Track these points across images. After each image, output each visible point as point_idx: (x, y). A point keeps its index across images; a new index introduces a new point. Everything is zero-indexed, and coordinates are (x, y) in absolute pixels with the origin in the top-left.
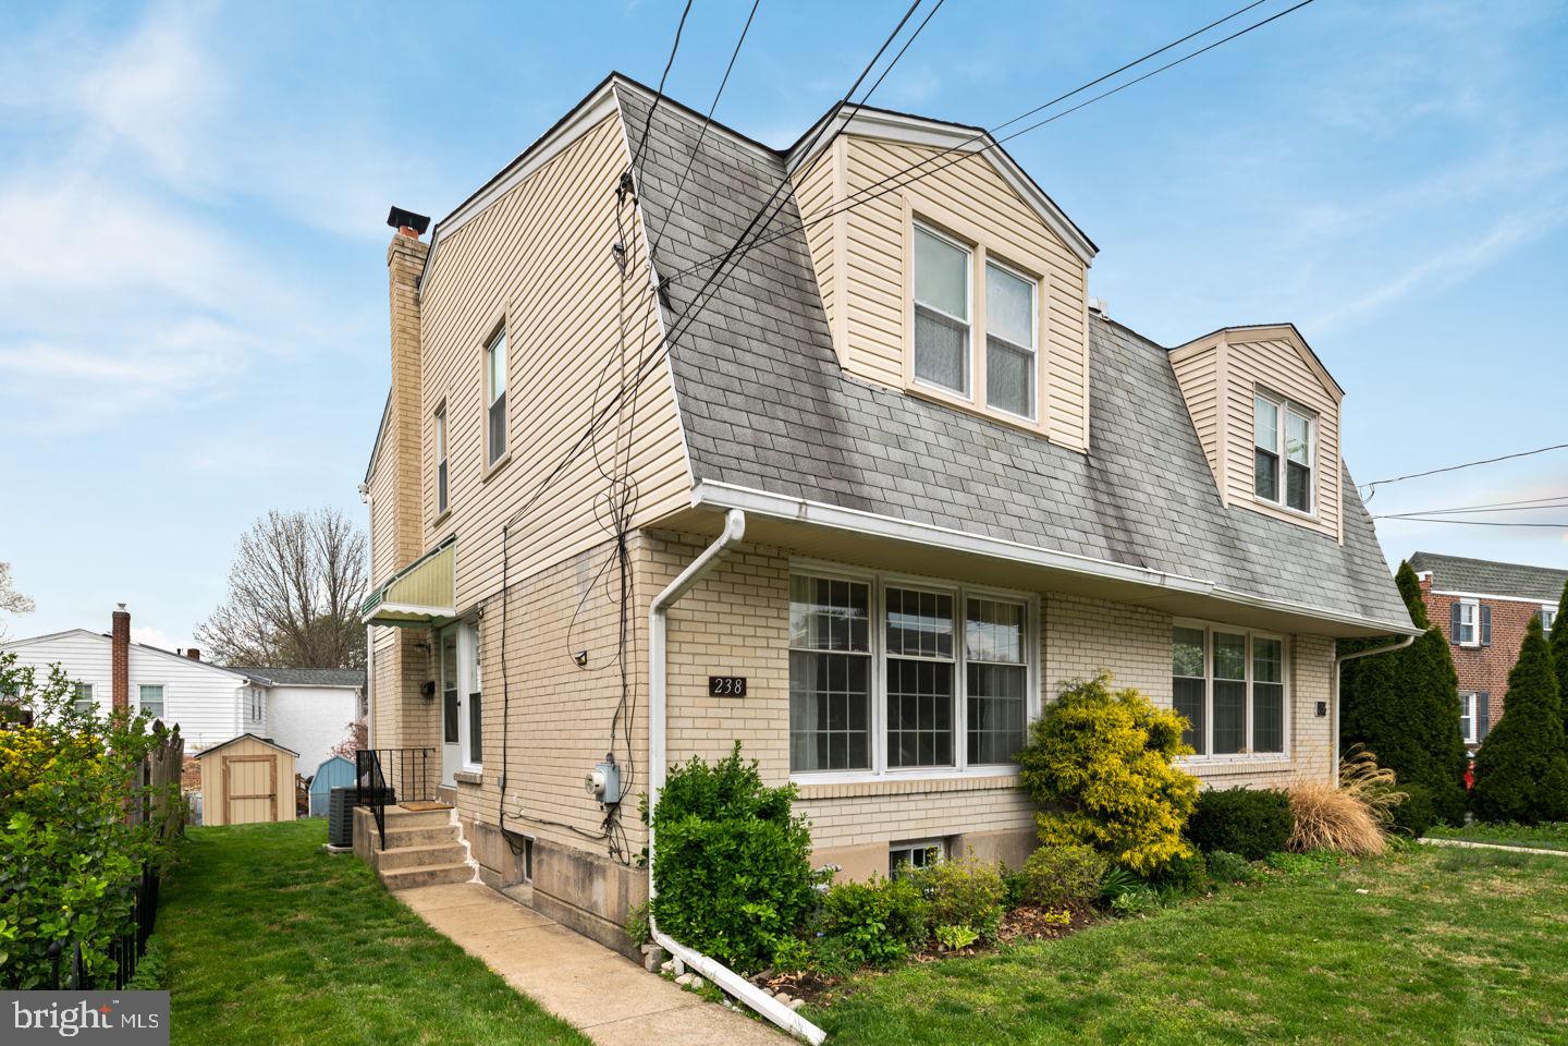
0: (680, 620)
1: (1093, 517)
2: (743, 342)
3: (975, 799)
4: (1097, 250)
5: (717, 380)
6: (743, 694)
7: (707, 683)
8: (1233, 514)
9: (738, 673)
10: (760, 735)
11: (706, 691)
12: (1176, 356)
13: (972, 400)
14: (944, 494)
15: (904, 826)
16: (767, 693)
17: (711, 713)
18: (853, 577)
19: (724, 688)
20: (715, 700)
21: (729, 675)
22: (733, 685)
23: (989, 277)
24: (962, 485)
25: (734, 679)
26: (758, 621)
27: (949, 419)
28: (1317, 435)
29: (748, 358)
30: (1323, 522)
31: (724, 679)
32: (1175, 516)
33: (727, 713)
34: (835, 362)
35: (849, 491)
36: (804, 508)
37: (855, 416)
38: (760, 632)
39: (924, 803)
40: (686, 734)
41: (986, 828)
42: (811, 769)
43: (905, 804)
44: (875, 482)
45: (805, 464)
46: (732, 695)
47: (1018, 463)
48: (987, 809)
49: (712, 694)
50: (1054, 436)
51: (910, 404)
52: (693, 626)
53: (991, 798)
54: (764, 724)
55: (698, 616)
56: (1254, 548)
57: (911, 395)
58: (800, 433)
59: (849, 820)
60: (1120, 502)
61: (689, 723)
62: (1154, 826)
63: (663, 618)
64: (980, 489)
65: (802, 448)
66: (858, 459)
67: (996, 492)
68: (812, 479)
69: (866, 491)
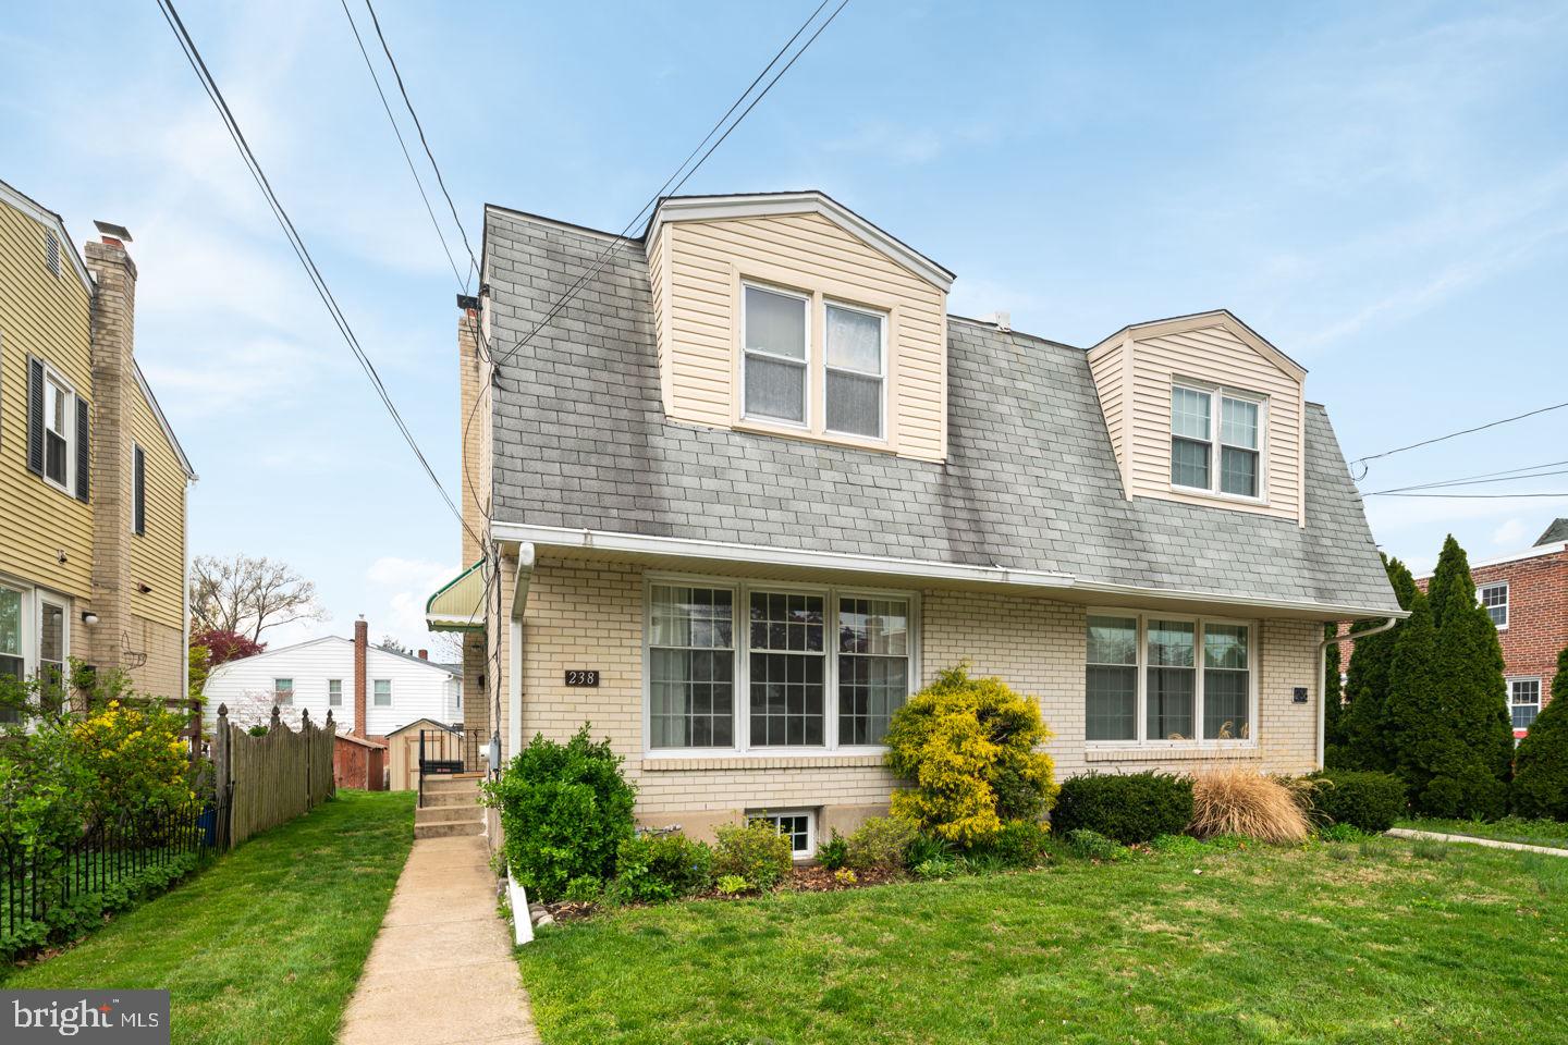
0: (539, 627)
1: (940, 522)
2: (570, 406)
3: (840, 775)
4: (954, 277)
5: (537, 440)
6: (596, 684)
7: (563, 675)
8: (1137, 506)
9: (591, 668)
10: (613, 717)
11: (562, 682)
12: (1093, 356)
13: (809, 428)
14: (760, 514)
15: (759, 796)
16: (621, 684)
17: (567, 699)
18: (716, 585)
19: (578, 679)
20: (571, 690)
21: (584, 669)
22: (586, 677)
23: (831, 317)
24: (781, 504)
25: (586, 673)
26: (610, 625)
27: (781, 447)
28: (1267, 417)
29: (572, 419)
30: (1273, 505)
31: (577, 672)
32: (1051, 513)
33: (583, 699)
34: (661, 411)
35: (650, 519)
36: (589, 537)
37: (672, 455)
38: (613, 634)
39: (781, 777)
40: (544, 716)
41: (853, 800)
42: (675, 745)
43: (761, 777)
44: (679, 510)
45: (608, 500)
46: (585, 685)
47: (852, 479)
48: (854, 784)
49: (568, 684)
50: (903, 451)
51: (737, 439)
52: (551, 631)
53: (859, 775)
54: (618, 709)
55: (554, 623)
56: (1158, 538)
57: (736, 431)
58: (612, 475)
59: (703, 789)
60: (978, 505)
61: (547, 707)
62: (968, 801)
63: (520, 626)
64: (802, 506)
65: (610, 487)
66: (667, 492)
67: (818, 508)
68: (614, 512)
69: (669, 518)
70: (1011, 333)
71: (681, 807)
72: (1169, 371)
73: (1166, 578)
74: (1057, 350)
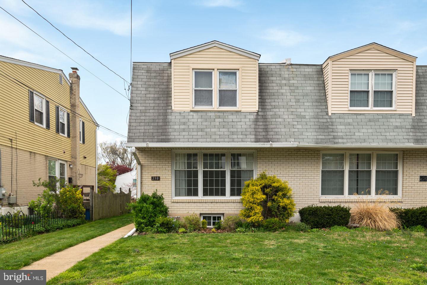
0: (145, 166)
1: (253, 130)
2: (148, 111)
3: (229, 205)
5: (139, 121)
6: (159, 180)
7: (151, 178)
8: (333, 116)
9: (158, 176)
10: (164, 188)
11: (151, 179)
12: (323, 67)
13: (213, 107)
14: (195, 133)
15: (204, 210)
16: (166, 180)
17: (152, 184)
18: (193, 152)
19: (154, 179)
20: (153, 181)
21: (156, 176)
22: (156, 178)
24: (202, 130)
25: (156, 177)
26: (163, 165)
27: (204, 114)
28: (397, 77)
29: (148, 114)
30: (398, 109)
31: (154, 177)
32: (296, 123)
33: (156, 184)
34: (171, 109)
35: (165, 138)
36: (148, 144)
37: (173, 120)
38: (163, 167)
39: (211, 205)
40: (146, 188)
41: (233, 212)
42: (182, 196)
43: (205, 205)
44: (173, 135)
45: (155, 134)
46: (156, 180)
47: (225, 120)
48: (233, 207)
49: (152, 180)
50: (243, 110)
51: (192, 113)
52: (148, 167)
53: (235, 205)
54: (165, 186)
55: (149, 165)
56: (339, 127)
57: (191, 111)
58: (157, 128)
59: (188, 207)
60: (268, 123)
61: (147, 186)
63: (140, 166)
64: (208, 130)
65: (156, 131)
66: (170, 130)
67: (213, 130)
68: (156, 137)
69: (170, 137)
70: (291, 65)
71: (182, 212)
72: (348, 69)
73: (340, 140)
74: (309, 67)
